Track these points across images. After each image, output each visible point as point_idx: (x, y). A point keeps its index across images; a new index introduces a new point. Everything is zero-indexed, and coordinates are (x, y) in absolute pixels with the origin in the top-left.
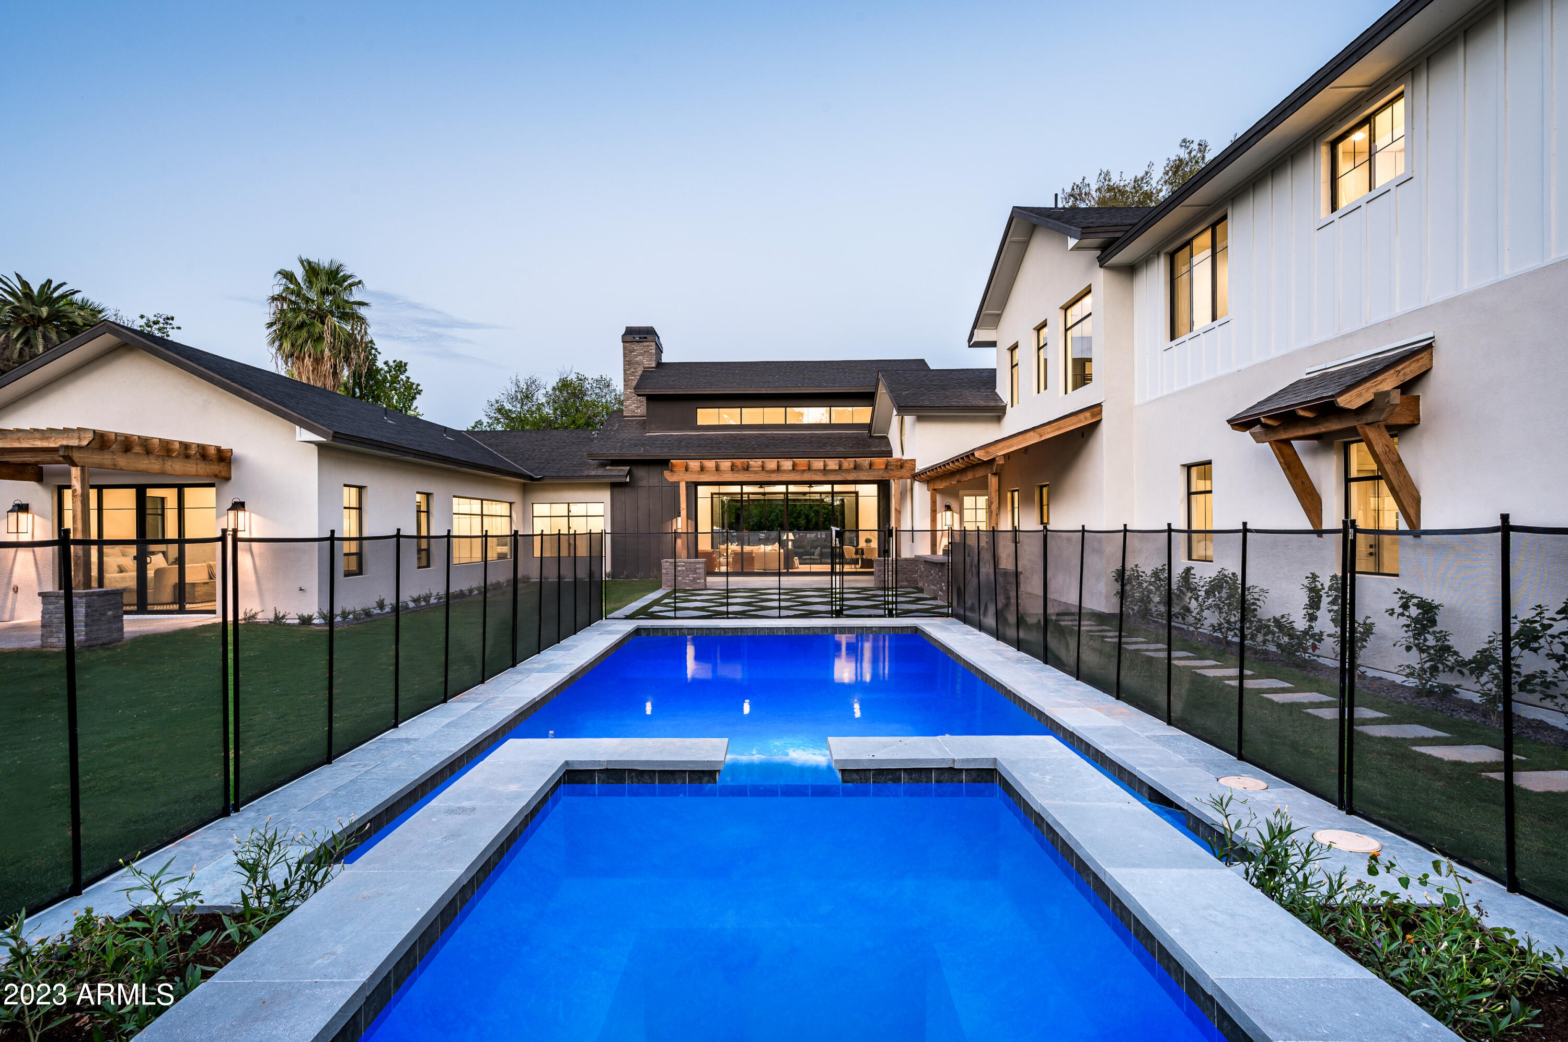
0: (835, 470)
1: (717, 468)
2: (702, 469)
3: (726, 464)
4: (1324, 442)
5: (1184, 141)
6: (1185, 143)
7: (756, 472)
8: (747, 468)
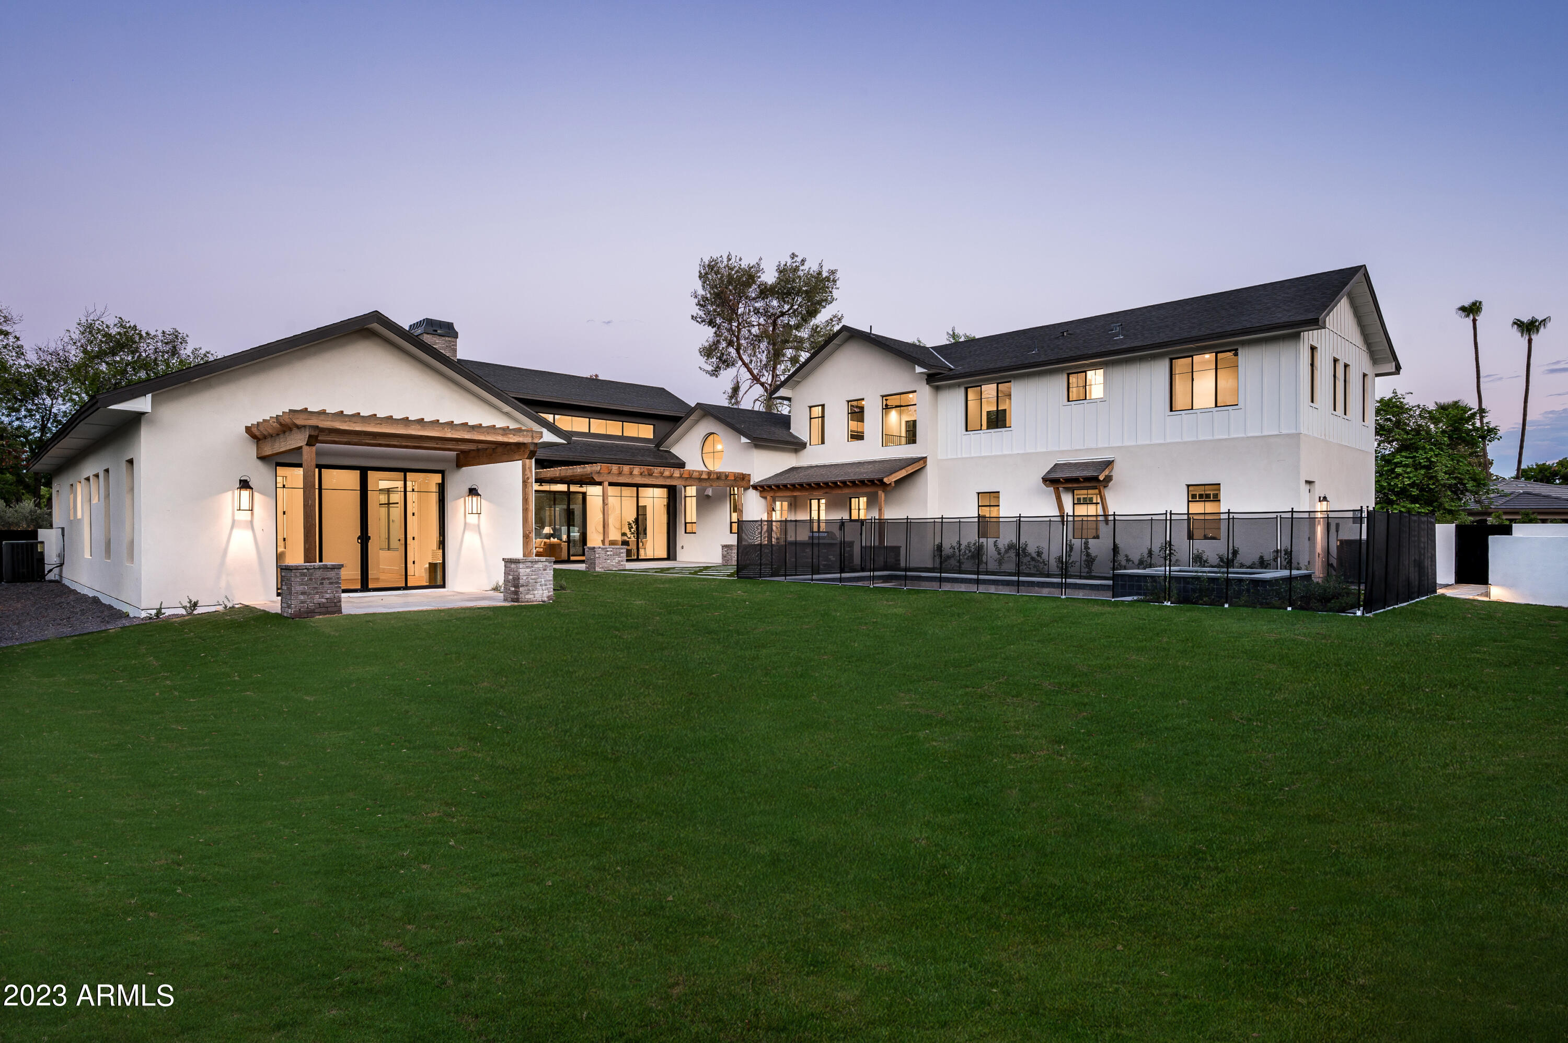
0: (706, 479)
1: (631, 473)
2: (620, 473)
3: (636, 470)
4: (1067, 490)
5: (793, 254)
6: (793, 256)
7: (657, 477)
8: (650, 475)
